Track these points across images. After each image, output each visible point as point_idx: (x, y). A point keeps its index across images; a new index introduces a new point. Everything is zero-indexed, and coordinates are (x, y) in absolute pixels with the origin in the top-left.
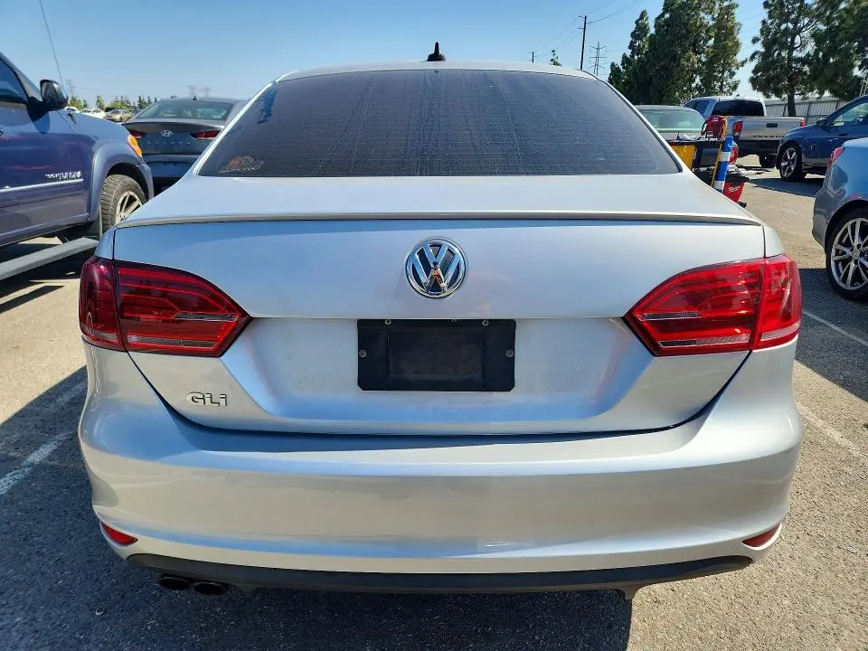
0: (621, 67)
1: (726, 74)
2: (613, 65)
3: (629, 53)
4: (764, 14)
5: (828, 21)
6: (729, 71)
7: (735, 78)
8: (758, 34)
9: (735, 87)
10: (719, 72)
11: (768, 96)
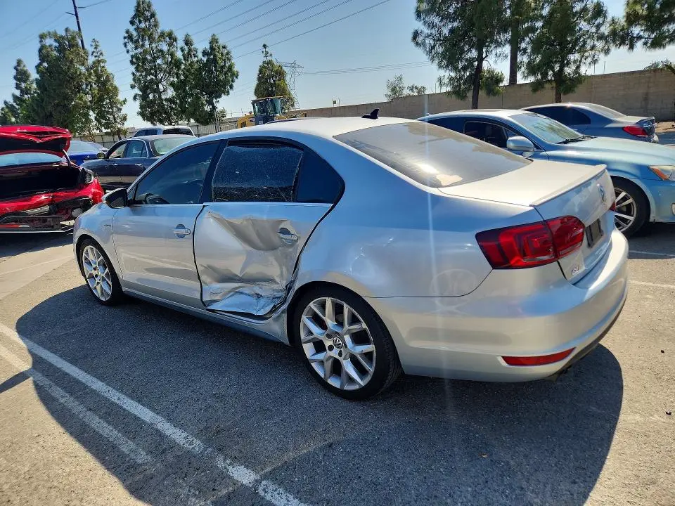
0: (14, 104)
1: (115, 109)
2: (6, 103)
3: (18, 93)
4: (133, 68)
5: (178, 75)
6: (117, 107)
7: (123, 112)
8: (132, 82)
9: (125, 119)
10: (109, 108)
11: (154, 125)
